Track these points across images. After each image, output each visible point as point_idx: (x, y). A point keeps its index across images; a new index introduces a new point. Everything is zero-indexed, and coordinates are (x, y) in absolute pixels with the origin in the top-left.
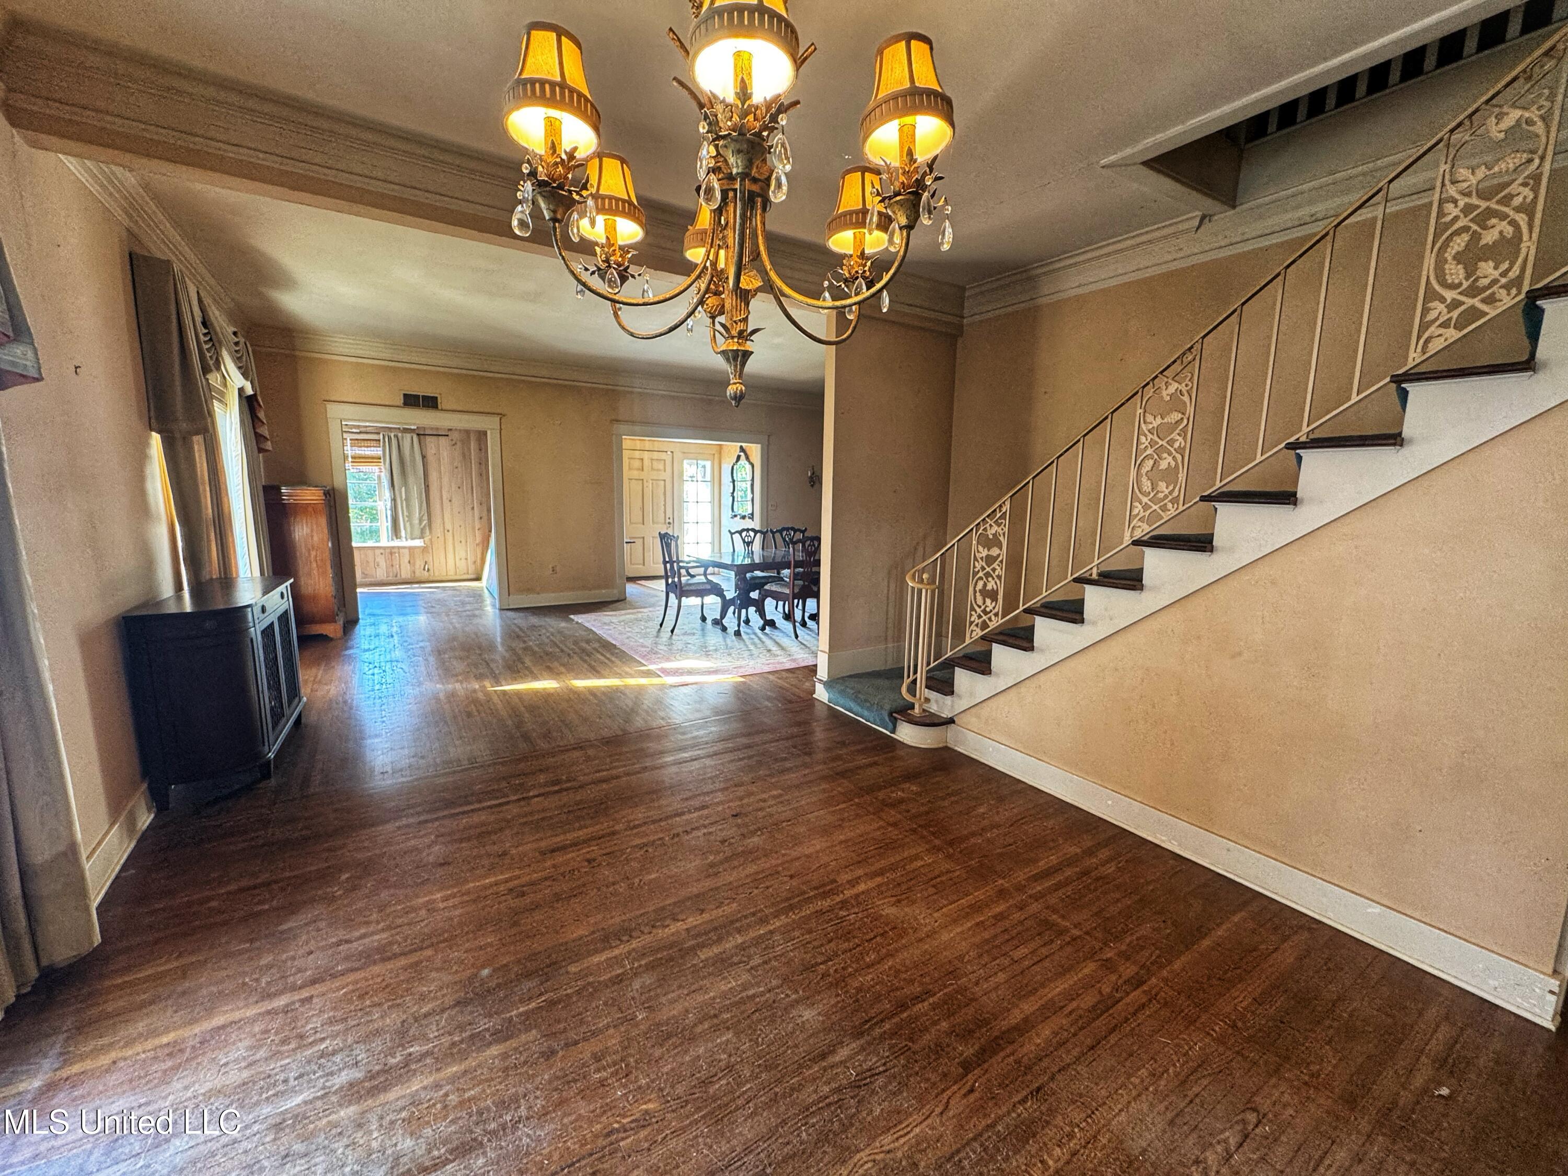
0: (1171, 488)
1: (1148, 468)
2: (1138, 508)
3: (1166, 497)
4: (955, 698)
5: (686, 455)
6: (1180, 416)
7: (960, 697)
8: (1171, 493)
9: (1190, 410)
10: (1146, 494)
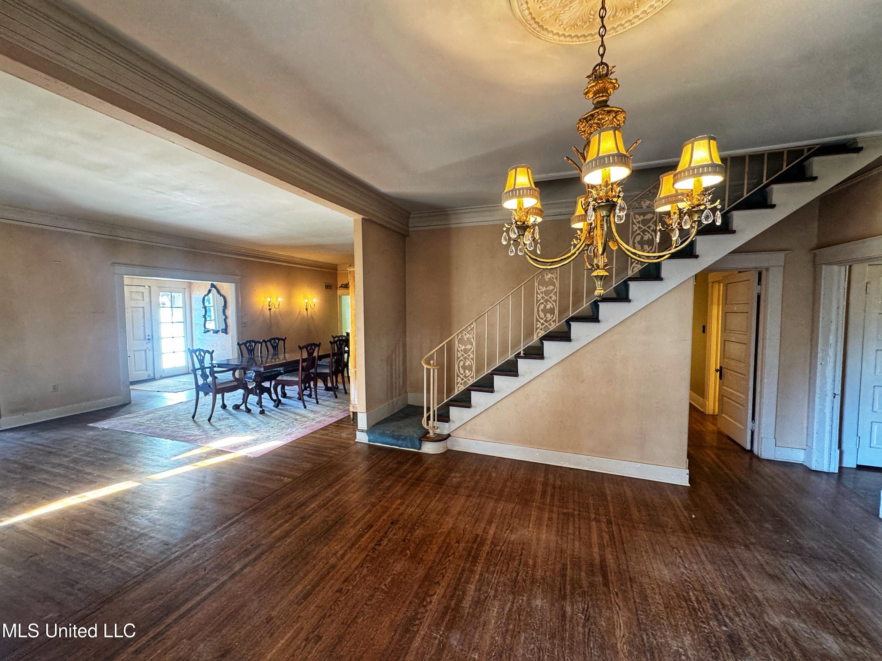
0: (552, 316)
1: (542, 308)
2: (539, 325)
3: (551, 320)
4: (450, 423)
5: (161, 288)
6: (553, 287)
7: (454, 422)
8: (552, 318)
9: (557, 285)
10: (542, 319)
